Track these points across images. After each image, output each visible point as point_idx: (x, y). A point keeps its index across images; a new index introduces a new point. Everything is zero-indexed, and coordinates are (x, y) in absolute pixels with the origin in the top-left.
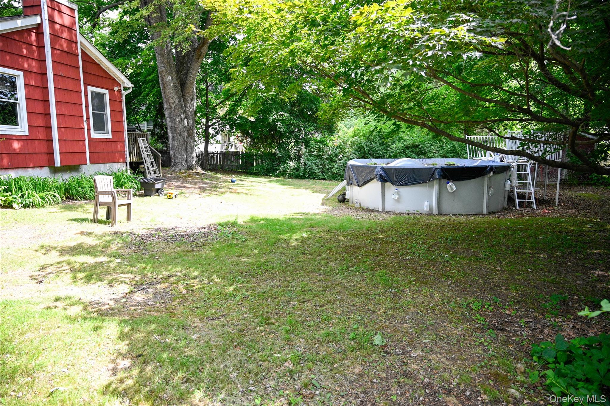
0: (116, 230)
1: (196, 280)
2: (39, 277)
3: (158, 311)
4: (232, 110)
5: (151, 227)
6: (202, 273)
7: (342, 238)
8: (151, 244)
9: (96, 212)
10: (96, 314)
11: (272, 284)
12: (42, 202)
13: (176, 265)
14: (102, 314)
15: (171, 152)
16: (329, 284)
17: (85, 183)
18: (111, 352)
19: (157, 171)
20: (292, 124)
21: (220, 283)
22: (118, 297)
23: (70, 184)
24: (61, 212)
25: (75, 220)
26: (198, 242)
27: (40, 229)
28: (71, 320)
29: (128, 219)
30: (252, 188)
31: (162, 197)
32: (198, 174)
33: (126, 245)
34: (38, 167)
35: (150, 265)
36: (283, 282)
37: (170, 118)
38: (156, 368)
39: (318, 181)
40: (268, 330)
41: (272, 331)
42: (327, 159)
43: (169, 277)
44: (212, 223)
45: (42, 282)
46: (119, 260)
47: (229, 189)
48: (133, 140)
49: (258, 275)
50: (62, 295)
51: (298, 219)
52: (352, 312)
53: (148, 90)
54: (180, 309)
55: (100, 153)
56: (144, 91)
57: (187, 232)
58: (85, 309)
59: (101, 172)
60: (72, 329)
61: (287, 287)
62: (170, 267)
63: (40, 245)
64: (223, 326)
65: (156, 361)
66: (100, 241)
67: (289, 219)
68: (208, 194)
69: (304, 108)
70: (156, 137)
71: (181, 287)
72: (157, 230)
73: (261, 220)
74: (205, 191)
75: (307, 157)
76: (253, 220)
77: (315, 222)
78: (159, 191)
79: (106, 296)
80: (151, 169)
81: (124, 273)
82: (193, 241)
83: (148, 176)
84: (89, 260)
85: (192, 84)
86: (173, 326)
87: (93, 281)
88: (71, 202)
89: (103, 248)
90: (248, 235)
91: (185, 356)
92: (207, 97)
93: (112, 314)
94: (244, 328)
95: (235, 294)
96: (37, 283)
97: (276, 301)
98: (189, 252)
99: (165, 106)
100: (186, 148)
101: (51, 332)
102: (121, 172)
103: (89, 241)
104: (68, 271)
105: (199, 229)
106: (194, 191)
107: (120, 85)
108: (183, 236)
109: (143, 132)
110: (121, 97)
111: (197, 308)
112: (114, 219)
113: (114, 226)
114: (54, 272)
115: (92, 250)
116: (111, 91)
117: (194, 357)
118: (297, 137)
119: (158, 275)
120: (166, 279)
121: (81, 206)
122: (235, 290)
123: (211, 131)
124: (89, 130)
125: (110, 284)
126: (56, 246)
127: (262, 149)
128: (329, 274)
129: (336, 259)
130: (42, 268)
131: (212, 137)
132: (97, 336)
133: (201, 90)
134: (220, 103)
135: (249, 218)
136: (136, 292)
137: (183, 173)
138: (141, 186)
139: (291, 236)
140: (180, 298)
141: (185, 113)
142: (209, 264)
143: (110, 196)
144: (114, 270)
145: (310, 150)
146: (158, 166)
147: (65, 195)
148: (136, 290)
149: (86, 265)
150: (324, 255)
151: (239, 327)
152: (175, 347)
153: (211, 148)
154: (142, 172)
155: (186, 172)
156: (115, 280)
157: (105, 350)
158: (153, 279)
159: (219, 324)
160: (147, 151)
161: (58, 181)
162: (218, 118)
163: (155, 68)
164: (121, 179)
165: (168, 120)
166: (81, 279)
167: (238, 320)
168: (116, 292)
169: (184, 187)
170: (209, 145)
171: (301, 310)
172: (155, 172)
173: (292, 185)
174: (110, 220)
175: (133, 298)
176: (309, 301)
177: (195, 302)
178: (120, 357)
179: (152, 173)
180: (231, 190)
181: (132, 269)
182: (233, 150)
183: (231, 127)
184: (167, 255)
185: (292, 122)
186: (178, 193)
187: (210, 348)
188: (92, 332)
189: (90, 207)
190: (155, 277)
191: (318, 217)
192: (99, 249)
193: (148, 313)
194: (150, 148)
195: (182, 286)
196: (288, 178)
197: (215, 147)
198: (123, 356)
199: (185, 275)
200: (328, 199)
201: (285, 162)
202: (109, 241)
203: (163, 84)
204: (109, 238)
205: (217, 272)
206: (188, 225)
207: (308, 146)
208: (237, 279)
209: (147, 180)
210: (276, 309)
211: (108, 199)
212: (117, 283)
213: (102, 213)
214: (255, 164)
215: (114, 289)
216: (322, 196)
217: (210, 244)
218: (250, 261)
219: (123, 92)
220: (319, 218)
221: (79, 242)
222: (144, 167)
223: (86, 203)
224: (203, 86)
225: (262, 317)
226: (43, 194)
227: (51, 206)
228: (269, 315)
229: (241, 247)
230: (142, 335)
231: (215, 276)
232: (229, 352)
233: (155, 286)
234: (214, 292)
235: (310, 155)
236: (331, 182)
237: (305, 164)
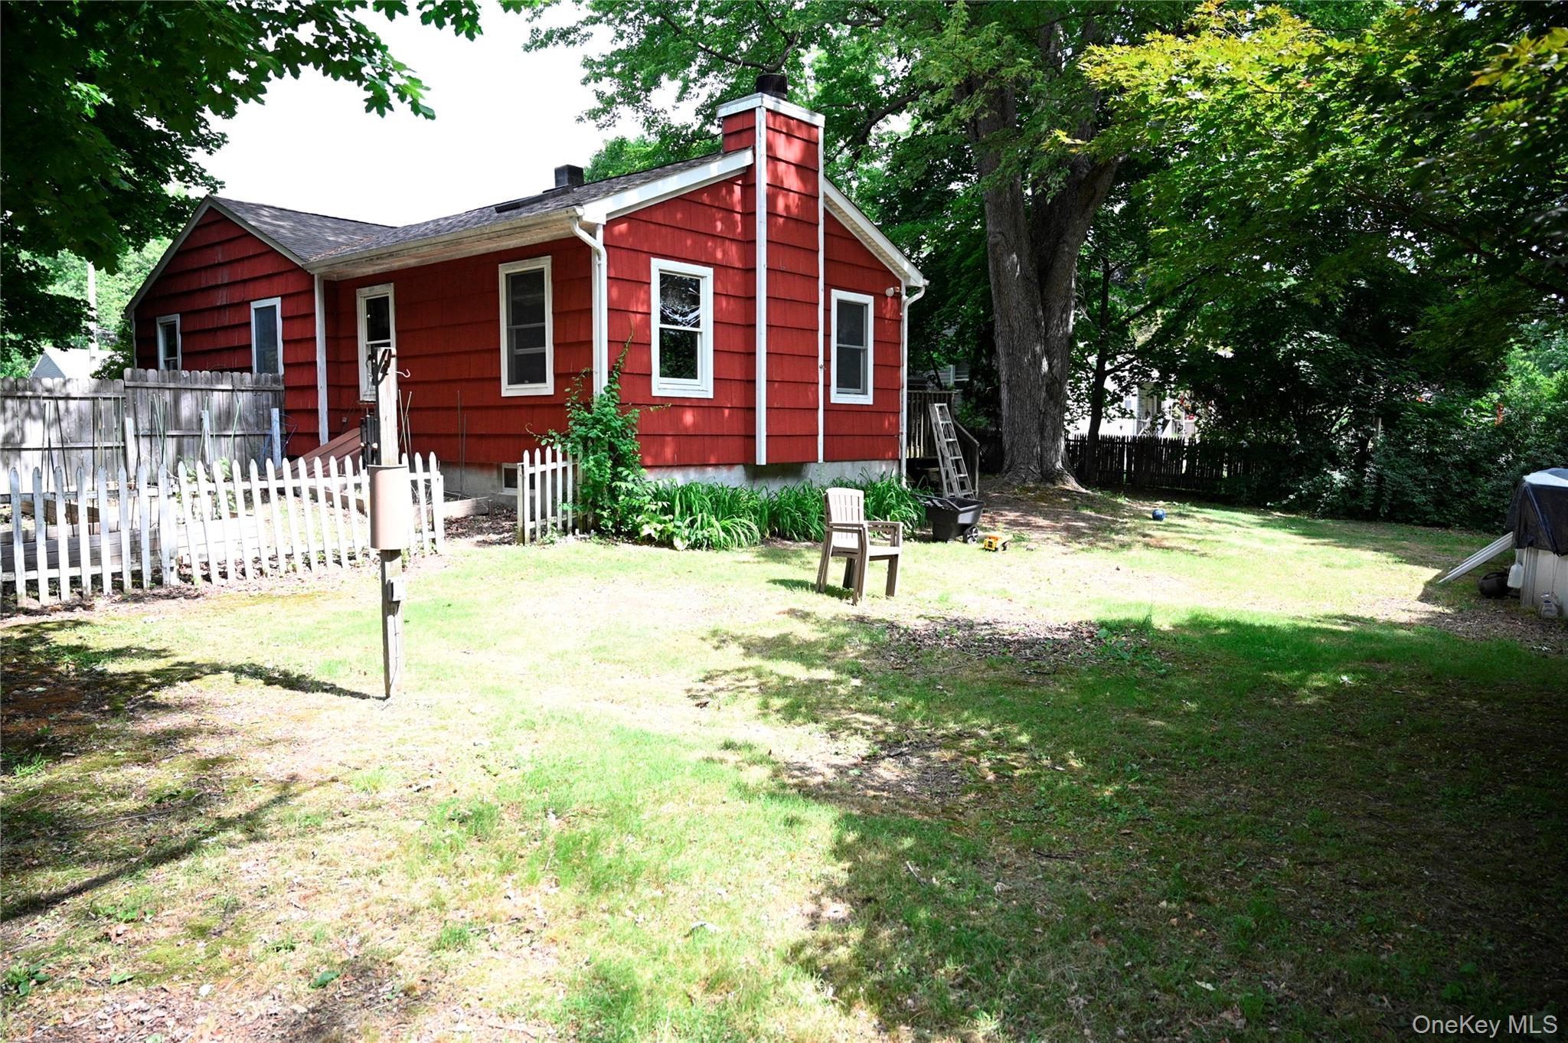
0: (861, 614)
1: (1024, 755)
2: (702, 694)
3: (925, 811)
4: (1172, 330)
5: (937, 614)
6: (1038, 740)
7: (1474, 703)
8: (930, 654)
9: (823, 570)
10: (795, 791)
11: (1223, 798)
12: (725, 539)
13: (980, 712)
14: (809, 793)
15: (1005, 437)
16: (1402, 831)
17: (811, 501)
18: (813, 877)
19: (968, 483)
20: (1347, 365)
21: (1081, 770)
22: (845, 763)
23: (781, 503)
24: (759, 562)
25: (783, 582)
26: (1044, 663)
27: (715, 594)
28: (746, 792)
29: (890, 590)
30: (1209, 537)
31: (972, 546)
32: (1067, 493)
33: (878, 650)
34: (725, 465)
35: (922, 702)
36: (1258, 799)
37: (1008, 355)
38: (900, 936)
39: (1419, 530)
40: (1191, 916)
41: (1200, 922)
42: (1455, 465)
43: (960, 736)
44: (1084, 619)
45: (705, 704)
46: (857, 682)
47: (1145, 536)
48: (919, 408)
49: (1187, 769)
50: (738, 739)
51: (1333, 633)
52: (1465, 924)
53: (962, 291)
54: (974, 814)
55: (845, 438)
56: (953, 294)
57: (1021, 637)
58: (776, 776)
59: (845, 481)
60: (745, 811)
61: (1268, 813)
62: (966, 714)
63: (711, 629)
64: (1073, 878)
65: (901, 921)
66: (824, 635)
67: (1308, 629)
68: (1086, 546)
69: (1389, 317)
70: (974, 400)
71: (985, 764)
72: (948, 623)
73: (1220, 625)
74: (1079, 537)
75: (1387, 456)
76: (1198, 624)
77: (1389, 647)
78: (968, 530)
79: (821, 757)
80: (955, 477)
81: (865, 712)
82: (1030, 660)
83: (947, 495)
84: (797, 672)
85: (1070, 270)
86: (951, 851)
87: (799, 720)
88: (780, 544)
89: (830, 649)
90: (1177, 660)
91: (968, 927)
92: (1105, 300)
93: (826, 796)
94: (1127, 894)
95: (1116, 805)
96: (697, 705)
97: (1226, 845)
98: (1017, 683)
99: (999, 327)
100: (1042, 429)
101: (708, 809)
102: (886, 482)
103: (805, 632)
104: (756, 690)
105: (1050, 630)
106: (1052, 536)
107: (899, 283)
108: (1007, 644)
109: (946, 388)
110: (899, 309)
111: (1016, 822)
112: (860, 589)
113: (858, 603)
114: (731, 688)
115: (806, 652)
116: (880, 298)
117: (989, 934)
118: (1360, 402)
119: (935, 726)
120: (954, 739)
121: (798, 554)
122: (1118, 795)
123: (1110, 385)
124: (827, 386)
125: (833, 732)
126: (739, 634)
127: (1252, 435)
128: (1407, 801)
129: (1439, 763)
130: (709, 678)
131: (1112, 402)
132: (791, 837)
133: (1090, 284)
134: (1137, 315)
135: (1187, 617)
136: (883, 758)
137: (1029, 490)
138: (928, 516)
139: (1302, 679)
140: (979, 790)
141: (1046, 341)
142: (1062, 721)
143: (856, 535)
144: (844, 701)
145: (1402, 437)
146: (971, 472)
147: (769, 526)
148: (883, 753)
149: (790, 683)
150: (1400, 746)
151: (1114, 891)
152: (949, 901)
153: (1106, 429)
154: (932, 484)
155: (1037, 488)
156: (844, 724)
157: (802, 871)
158: (924, 737)
159: (1063, 871)
160: (947, 435)
161: (760, 496)
162: (1131, 353)
163: (981, 236)
164: (885, 499)
165: (1003, 359)
166: (778, 711)
167: (1114, 872)
168: (843, 751)
169: (1028, 525)
170: (1104, 421)
171: (1298, 883)
172: (962, 486)
173: (1330, 537)
174: (852, 589)
175: (876, 771)
176: (1327, 865)
177: (1012, 805)
178: (830, 893)
179: (955, 486)
180: (1147, 539)
181: (881, 705)
182: (1168, 434)
183: (1164, 376)
184: (963, 685)
185: (1345, 358)
186: (1010, 537)
187: (1033, 922)
188: (782, 827)
189: (815, 557)
190: (928, 731)
191: (1402, 632)
192: (821, 651)
193: (902, 810)
194: (956, 427)
195: (988, 764)
196: (1324, 516)
197: (1118, 427)
198: (836, 893)
199: (997, 737)
200: (1446, 585)
201: (1316, 470)
202: (843, 637)
203: (997, 274)
204: (842, 630)
205: (1077, 744)
206: (1024, 619)
207: (1395, 427)
208: (1128, 769)
209: (941, 502)
210: (1225, 866)
211: (850, 541)
212: (847, 732)
213: (836, 573)
214: (1225, 474)
215: (840, 744)
216: (1430, 573)
217: (1071, 671)
218: (1171, 728)
219: (905, 297)
220: (1406, 638)
221: (784, 631)
222: (939, 473)
223: (808, 548)
224: (1097, 273)
225: (1181, 878)
226: (728, 523)
227: (740, 550)
228: (1201, 877)
229: (1153, 690)
230: (879, 857)
231: (1072, 753)
232: (1075, 944)
233: (926, 753)
234: (1063, 791)
235: (1398, 454)
236: (1465, 536)
237: (1380, 478)
